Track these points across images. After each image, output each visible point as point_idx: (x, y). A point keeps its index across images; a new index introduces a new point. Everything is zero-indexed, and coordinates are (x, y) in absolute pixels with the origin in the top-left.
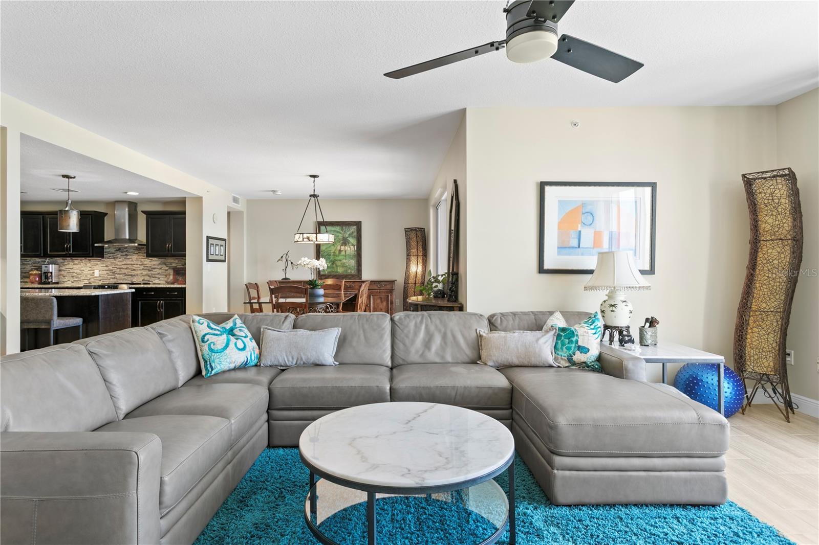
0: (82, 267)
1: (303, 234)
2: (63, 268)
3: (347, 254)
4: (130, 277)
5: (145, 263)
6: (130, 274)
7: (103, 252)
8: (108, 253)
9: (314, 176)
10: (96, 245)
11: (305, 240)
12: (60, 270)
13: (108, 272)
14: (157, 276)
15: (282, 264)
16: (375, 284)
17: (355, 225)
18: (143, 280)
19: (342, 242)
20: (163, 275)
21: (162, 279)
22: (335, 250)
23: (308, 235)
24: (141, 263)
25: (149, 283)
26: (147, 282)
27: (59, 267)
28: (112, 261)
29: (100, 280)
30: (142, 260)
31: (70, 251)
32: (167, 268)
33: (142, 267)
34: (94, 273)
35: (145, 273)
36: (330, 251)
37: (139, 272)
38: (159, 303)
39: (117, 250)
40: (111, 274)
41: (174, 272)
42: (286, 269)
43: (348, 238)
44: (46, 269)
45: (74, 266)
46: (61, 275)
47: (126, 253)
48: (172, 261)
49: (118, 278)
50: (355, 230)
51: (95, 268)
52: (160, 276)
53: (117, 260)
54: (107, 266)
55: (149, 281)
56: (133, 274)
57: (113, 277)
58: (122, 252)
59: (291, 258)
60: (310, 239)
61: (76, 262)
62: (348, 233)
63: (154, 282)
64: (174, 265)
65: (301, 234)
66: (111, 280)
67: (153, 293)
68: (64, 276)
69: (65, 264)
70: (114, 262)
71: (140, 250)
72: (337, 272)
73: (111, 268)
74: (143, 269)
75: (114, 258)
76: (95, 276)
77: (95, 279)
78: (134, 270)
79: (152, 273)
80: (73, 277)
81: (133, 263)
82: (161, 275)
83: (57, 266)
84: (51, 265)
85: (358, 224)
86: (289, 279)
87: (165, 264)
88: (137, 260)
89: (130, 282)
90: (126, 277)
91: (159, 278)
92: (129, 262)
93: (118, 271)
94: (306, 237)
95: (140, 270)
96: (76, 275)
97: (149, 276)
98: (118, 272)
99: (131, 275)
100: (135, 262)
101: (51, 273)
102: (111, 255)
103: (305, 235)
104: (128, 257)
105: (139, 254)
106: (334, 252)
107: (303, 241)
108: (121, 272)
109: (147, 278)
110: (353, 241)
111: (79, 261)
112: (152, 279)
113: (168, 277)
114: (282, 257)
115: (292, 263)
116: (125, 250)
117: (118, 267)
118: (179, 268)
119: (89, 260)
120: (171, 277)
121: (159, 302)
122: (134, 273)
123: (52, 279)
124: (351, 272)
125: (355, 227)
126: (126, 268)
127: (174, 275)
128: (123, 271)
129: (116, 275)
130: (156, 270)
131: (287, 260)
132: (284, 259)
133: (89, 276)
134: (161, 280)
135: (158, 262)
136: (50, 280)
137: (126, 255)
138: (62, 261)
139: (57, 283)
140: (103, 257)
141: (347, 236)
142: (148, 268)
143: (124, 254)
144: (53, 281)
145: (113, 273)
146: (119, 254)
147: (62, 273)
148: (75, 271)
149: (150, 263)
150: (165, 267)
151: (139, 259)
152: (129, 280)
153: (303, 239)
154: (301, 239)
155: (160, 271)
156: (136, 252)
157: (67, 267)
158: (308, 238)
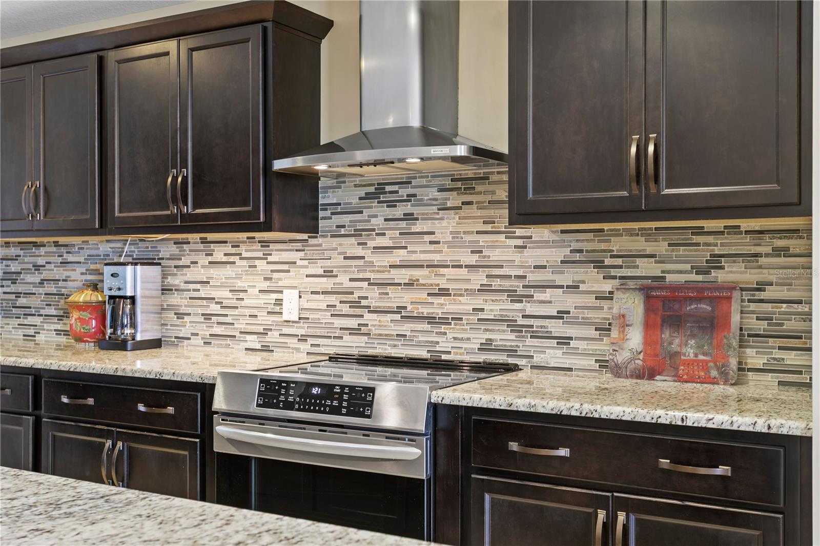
0: (239, 277)
2: (175, 281)
4: (427, 327)
5: (495, 255)
6: (425, 311)
7: (314, 207)
8: (337, 209)
10: (280, 165)
12: (166, 290)
13: (333, 299)
14: (557, 328)
18: (486, 347)
20: (586, 323)
21: (582, 345)
24: (473, 259)
25: (514, 368)
26: (501, 358)
27: (164, 276)
28: (350, 246)
29: (303, 339)
30: (482, 239)
31: (186, 204)
32: (607, 286)
33: (479, 278)
34: (279, 302)
35: (495, 307)
37: (465, 305)
38: (609, 526)
39: (368, 196)
40: (346, 309)
41: (648, 310)
44: (115, 283)
45: (214, 272)
46: (170, 308)
47: (408, 208)
48: (640, 244)
49: (374, 331)
51: (285, 280)
52: (570, 331)
53: (371, 244)
54: (328, 274)
55: (512, 352)
56: (439, 312)
57: (353, 323)
58: (391, 204)
61: (219, 254)
63: (538, 359)
64: (647, 268)
66: (348, 339)
67: (563, 452)
68: (180, 316)
69: (185, 261)
70: (360, 252)
71: (470, 190)
73: (344, 280)
74: (484, 290)
75: (357, 233)
76: (286, 317)
77: (286, 331)
78: (444, 293)
79: (530, 309)
80: (207, 316)
81: (436, 258)
82: (575, 323)
83: (154, 271)
84: (129, 269)
87: (599, 265)
88: (456, 242)
89: (423, 353)
90: (406, 328)
91: (564, 341)
92: (419, 252)
93: (374, 297)
95: (470, 292)
96: (214, 308)
97: (515, 327)
98: (374, 304)
99: (431, 319)
100: (446, 255)
101: (133, 299)
102: (346, 219)
104: (418, 227)
105: (467, 211)
108: (384, 304)
109: (503, 337)
111: (229, 249)
112: (529, 341)
113: (614, 334)
116: (404, 192)
117: (372, 276)
118: (674, 288)
119: (265, 243)
120: (635, 339)
121: (602, 515)
122: (440, 307)
123: (133, 325)
126: (410, 284)
127: (648, 326)
128: (397, 297)
129: (368, 316)
130: (548, 294)
133: (265, 319)
134: (576, 352)
135: (558, 255)
136: (128, 331)
137: (409, 217)
138: (173, 249)
139: (156, 344)
140: (313, 230)
142: (507, 284)
143: (399, 211)
144: (139, 338)
145: (355, 304)
146: (377, 215)
147: (174, 299)
148: (215, 294)
149: (517, 258)
150: (596, 282)
151: (468, 238)
152: (419, 345)
155: (570, 302)
156: (454, 200)
157: (191, 274)
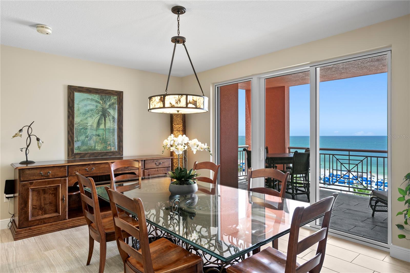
1: (187, 95)
3: (107, 127)
9: (178, 10)
11: (190, 105)
15: (22, 141)
16: (153, 162)
17: (116, 95)
19: (101, 113)
22: (93, 123)
23: (195, 98)
36: (87, 123)
42: (27, 149)
43: (108, 110)
50: (116, 101)
59: (35, 131)
60: (198, 105)
62: (108, 104)
65: (182, 95)
72: (95, 149)
85: (120, 95)
86: (32, 162)
94: (191, 100)
103: (190, 98)
106: (91, 126)
107: (187, 107)
110: (114, 113)
114: (21, 130)
115: (38, 139)
124: (111, 149)
125: (116, 97)
131: (29, 136)
132: (25, 134)
141: (107, 107)
153: (187, 104)
154: (183, 103)
158: (195, 103)
